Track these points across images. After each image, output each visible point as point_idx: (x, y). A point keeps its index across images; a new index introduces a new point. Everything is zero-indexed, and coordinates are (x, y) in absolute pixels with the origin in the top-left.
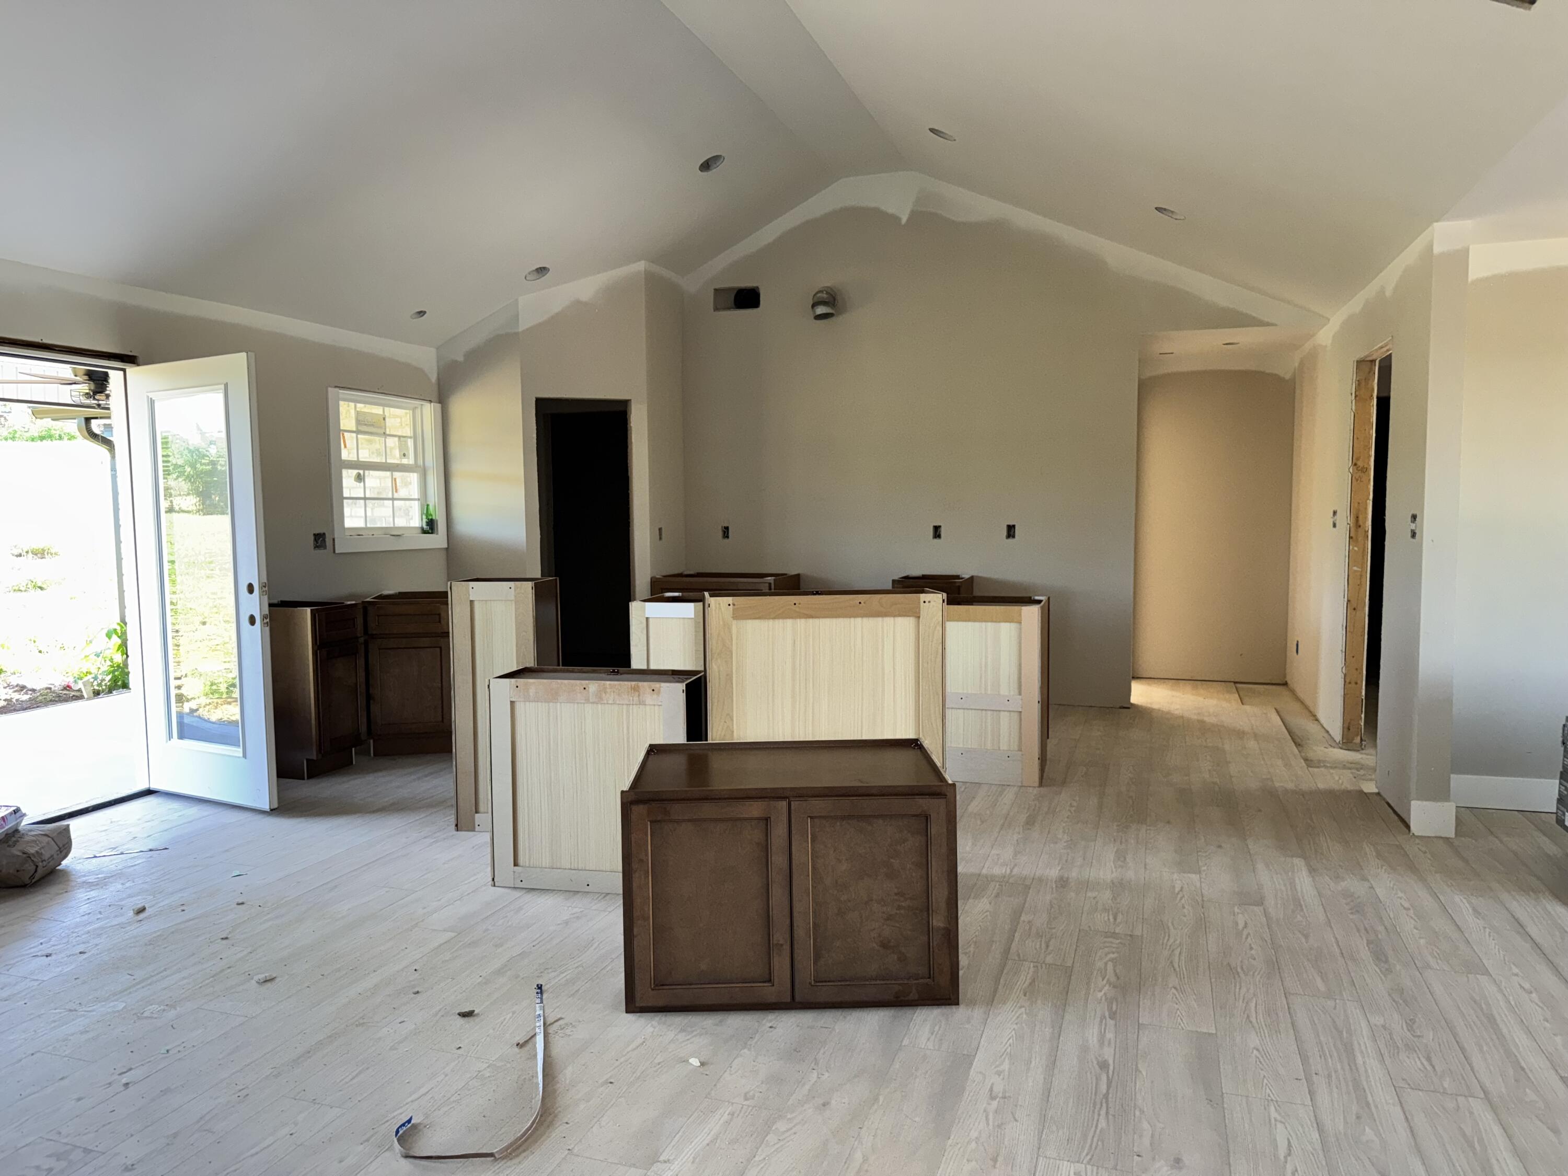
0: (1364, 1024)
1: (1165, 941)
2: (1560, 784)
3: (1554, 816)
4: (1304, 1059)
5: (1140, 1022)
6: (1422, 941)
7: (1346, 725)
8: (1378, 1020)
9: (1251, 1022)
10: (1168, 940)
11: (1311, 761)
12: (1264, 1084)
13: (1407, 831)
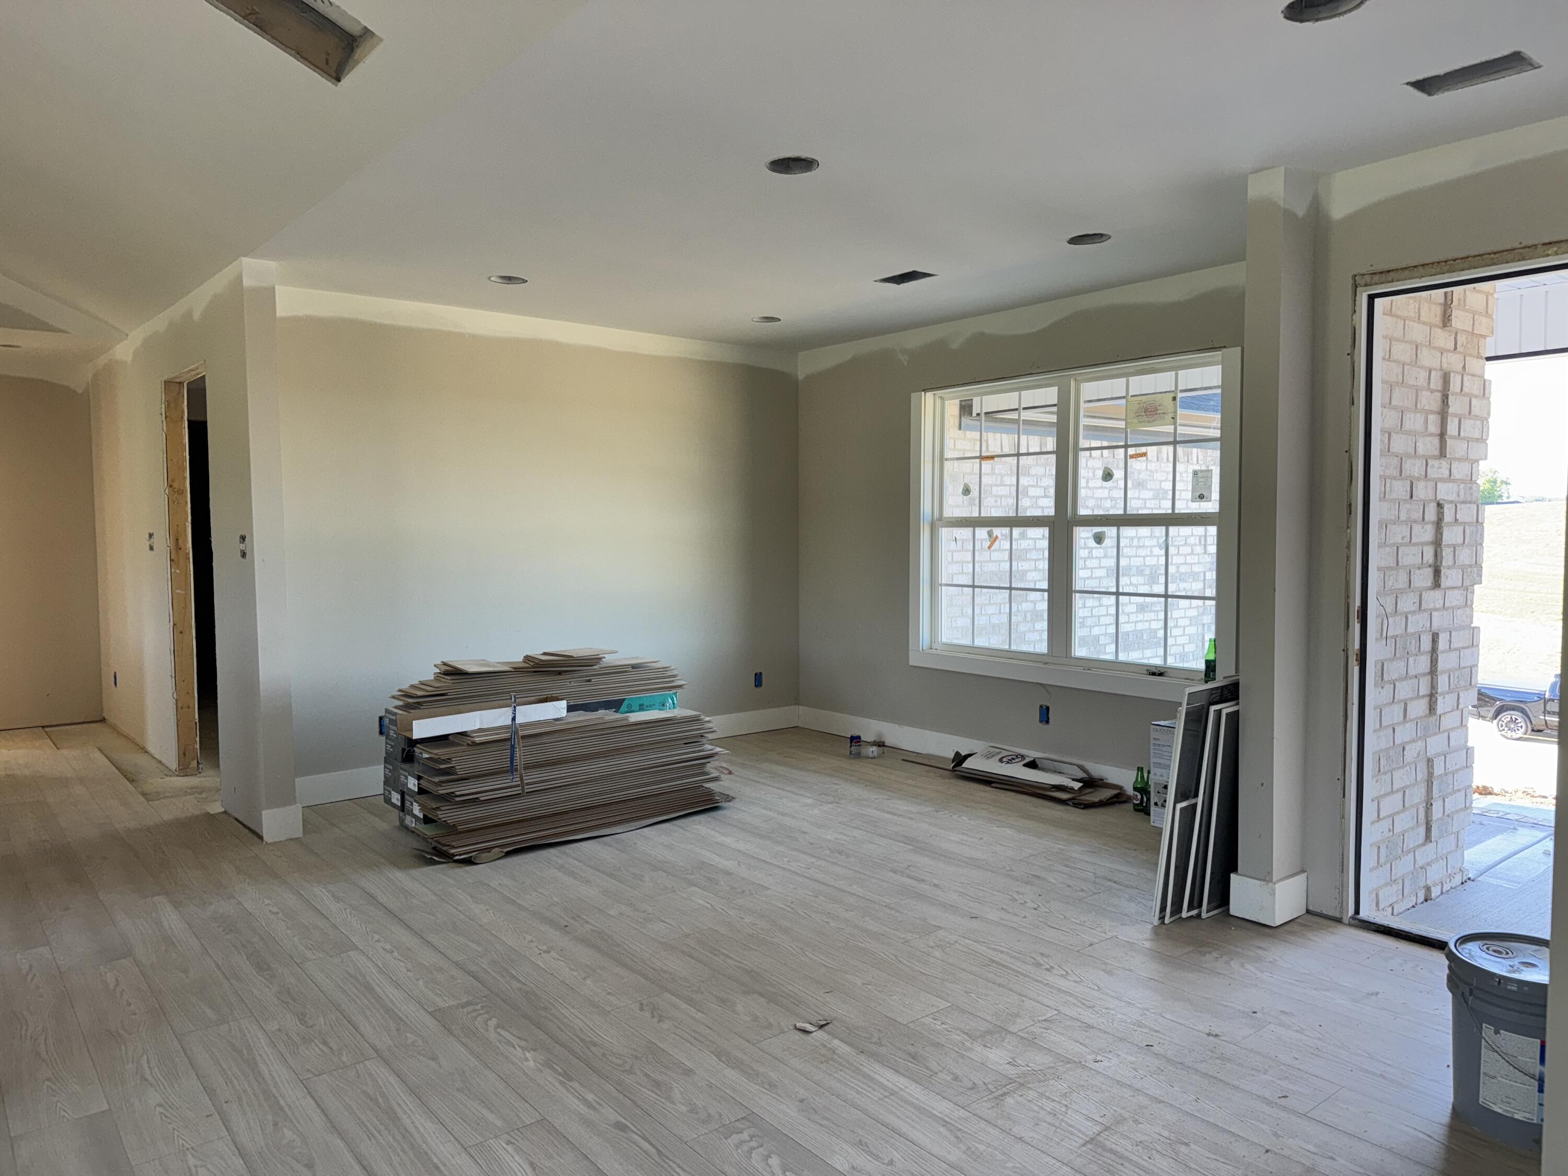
0: (260, 1034)
1: (23, 1033)
2: (385, 767)
3: (382, 797)
4: (210, 1092)
5: (12, 1135)
6: (296, 939)
7: (181, 753)
8: (273, 1026)
9: (146, 1080)
10: (27, 1030)
11: (150, 794)
12: (175, 1136)
13: (260, 841)
